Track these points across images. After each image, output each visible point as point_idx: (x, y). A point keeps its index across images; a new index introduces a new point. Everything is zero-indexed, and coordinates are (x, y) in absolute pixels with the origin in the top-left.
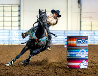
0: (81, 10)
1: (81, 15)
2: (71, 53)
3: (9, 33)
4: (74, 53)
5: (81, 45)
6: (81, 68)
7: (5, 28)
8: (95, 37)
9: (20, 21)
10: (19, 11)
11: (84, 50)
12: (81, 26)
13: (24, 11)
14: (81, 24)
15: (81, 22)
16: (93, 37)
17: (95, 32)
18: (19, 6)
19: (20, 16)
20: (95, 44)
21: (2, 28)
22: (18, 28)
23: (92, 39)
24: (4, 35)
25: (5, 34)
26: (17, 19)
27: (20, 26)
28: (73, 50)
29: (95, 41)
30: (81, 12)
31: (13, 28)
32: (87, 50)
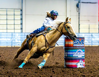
0: (79, 13)
1: (79, 18)
2: (69, 53)
3: (12, 35)
4: (71, 53)
5: (78, 45)
6: (78, 67)
7: (8, 31)
8: (93, 39)
9: (22, 24)
10: (21, 15)
11: (81, 51)
12: (79, 29)
13: (25, 15)
14: (79, 27)
15: (79, 25)
16: (90, 39)
17: (93, 34)
18: (22, 10)
19: (22, 19)
20: (93, 46)
21: (5, 31)
22: (20, 31)
23: (90, 41)
24: (7, 38)
25: (8, 36)
26: (19, 22)
27: (22, 29)
28: (71, 51)
29: (93, 43)
30: (79, 16)
31: (16, 31)
32: (84, 50)
